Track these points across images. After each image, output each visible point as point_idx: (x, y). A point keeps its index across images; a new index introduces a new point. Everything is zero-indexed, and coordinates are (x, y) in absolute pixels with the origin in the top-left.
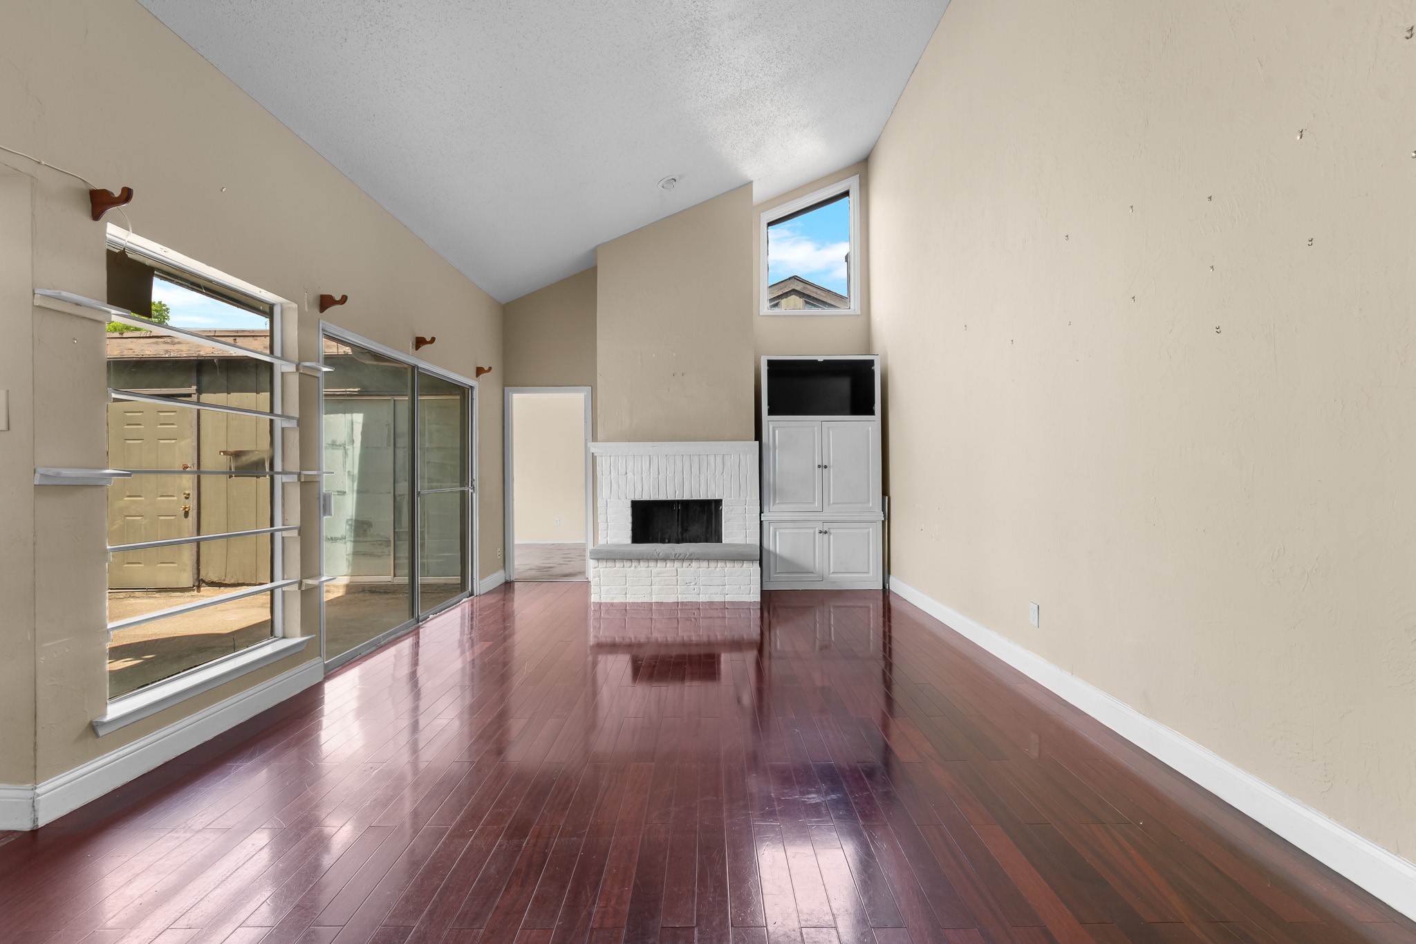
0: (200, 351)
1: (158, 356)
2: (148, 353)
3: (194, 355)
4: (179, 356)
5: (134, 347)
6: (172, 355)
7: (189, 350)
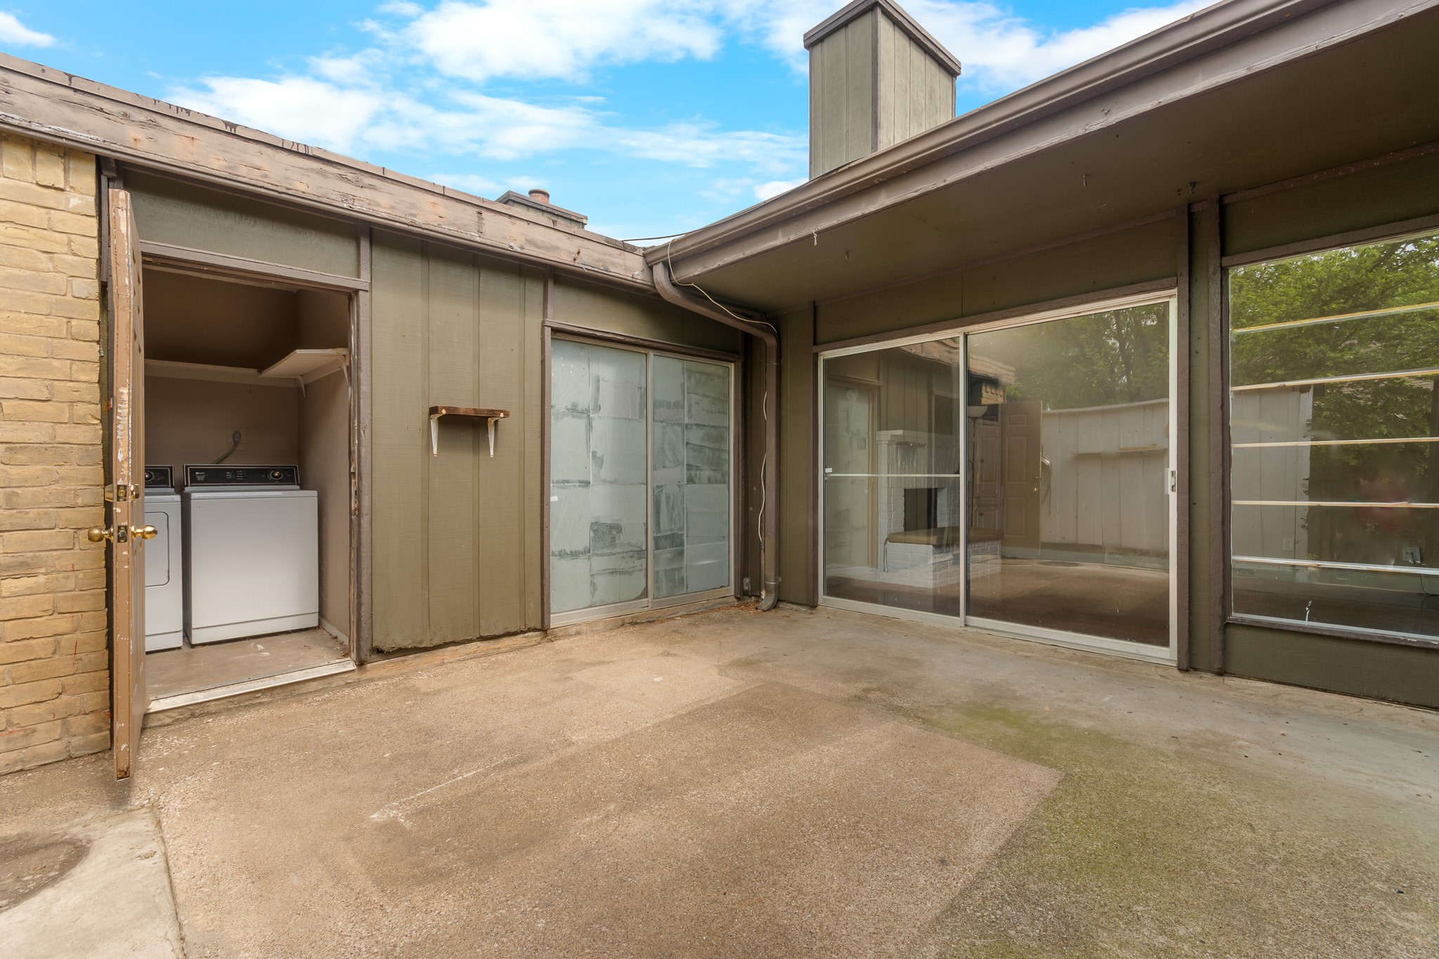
0: (415, 216)
1: (325, 200)
2: (302, 187)
3: (402, 220)
4: (371, 212)
5: (265, 167)
6: (357, 208)
7: (393, 208)
